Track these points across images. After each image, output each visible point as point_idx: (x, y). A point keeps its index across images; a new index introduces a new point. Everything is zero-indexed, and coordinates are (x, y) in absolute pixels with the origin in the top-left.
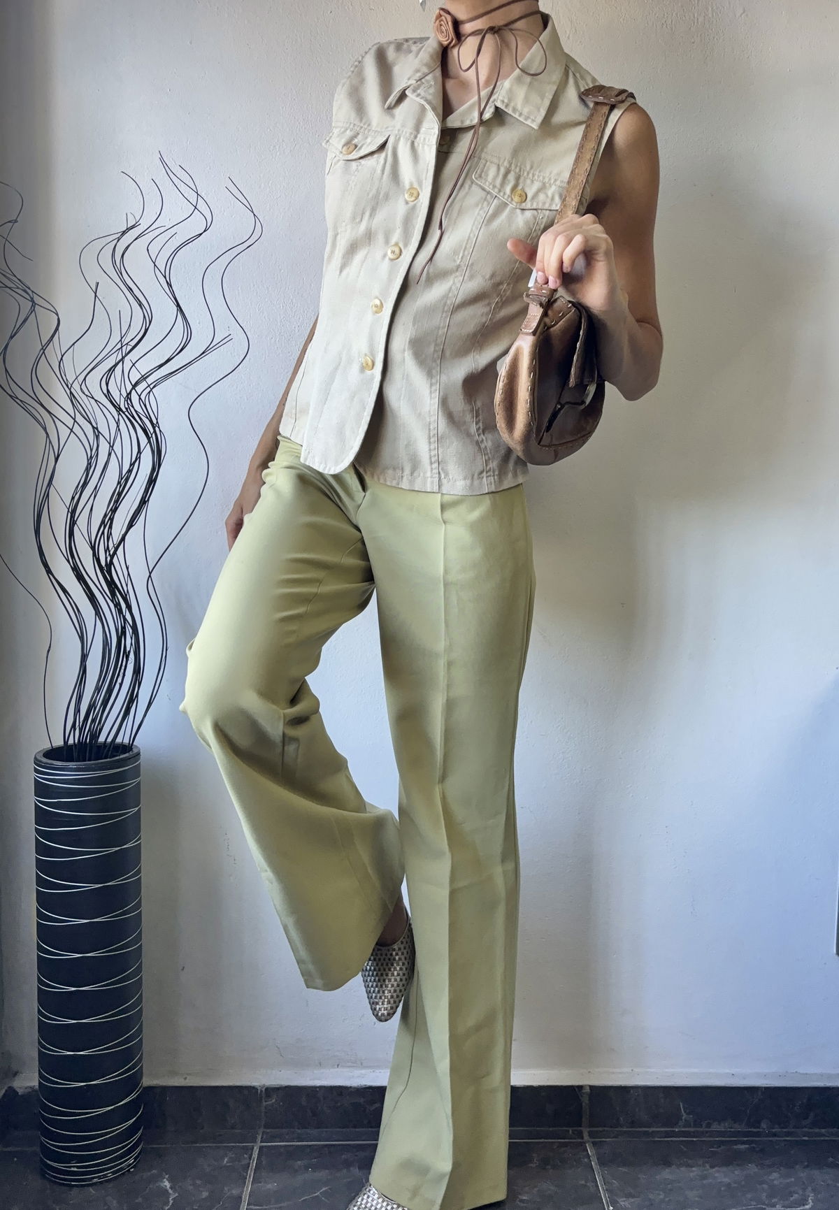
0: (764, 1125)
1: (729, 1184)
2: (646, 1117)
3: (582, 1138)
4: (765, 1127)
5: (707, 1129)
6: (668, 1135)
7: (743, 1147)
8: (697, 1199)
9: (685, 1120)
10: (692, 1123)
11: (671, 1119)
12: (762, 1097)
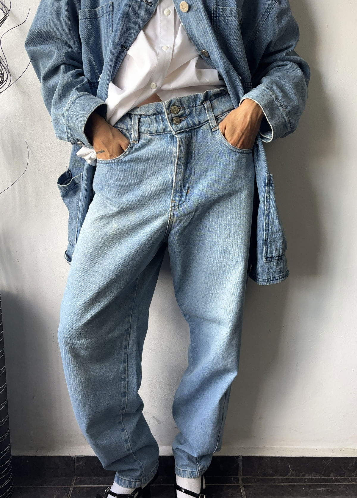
0: (332, 475)
2: (271, 471)
3: (238, 482)
4: (333, 476)
5: (302, 477)
6: (282, 481)
7: (321, 489)
9: (291, 473)
10: (295, 475)
11: (284, 472)
12: (331, 462)
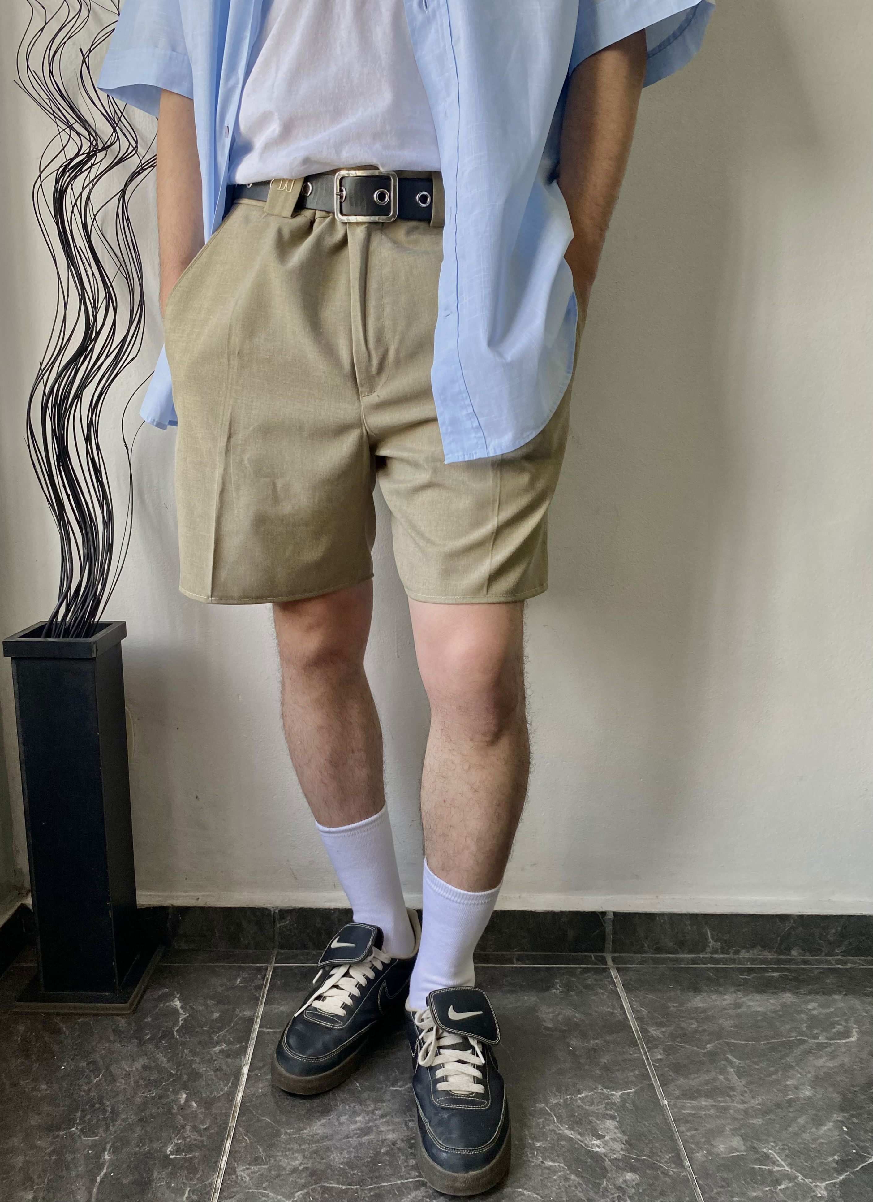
0: (794, 953)
1: (765, 1014)
2: (673, 943)
3: (606, 964)
4: (796, 954)
5: (735, 956)
6: (694, 961)
7: (775, 974)
8: (732, 1029)
9: (713, 947)
10: (719, 950)
11: (698, 946)
12: (794, 925)
